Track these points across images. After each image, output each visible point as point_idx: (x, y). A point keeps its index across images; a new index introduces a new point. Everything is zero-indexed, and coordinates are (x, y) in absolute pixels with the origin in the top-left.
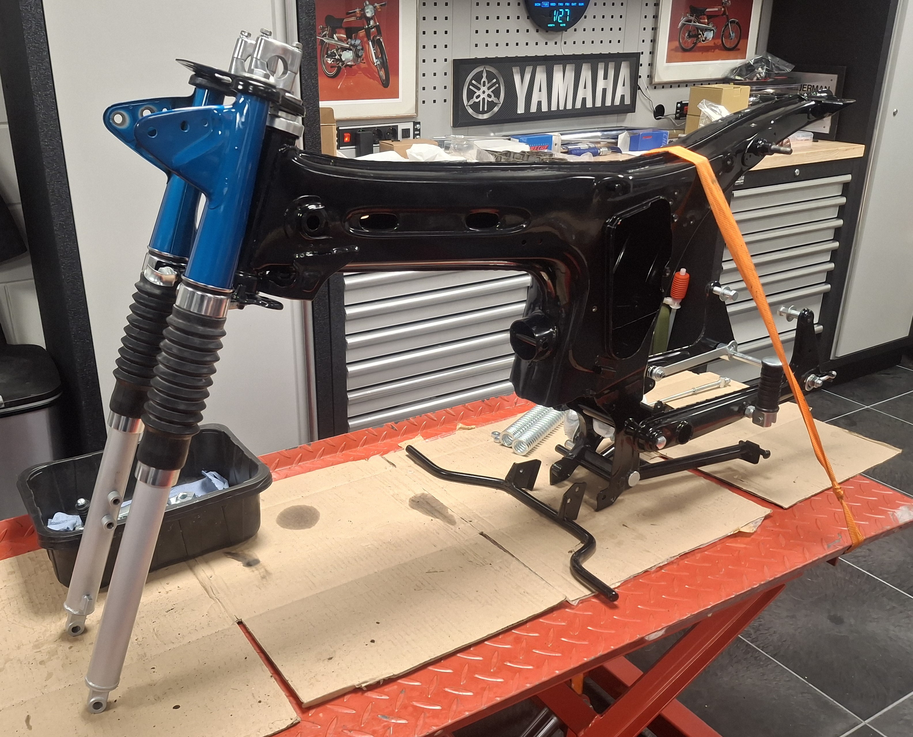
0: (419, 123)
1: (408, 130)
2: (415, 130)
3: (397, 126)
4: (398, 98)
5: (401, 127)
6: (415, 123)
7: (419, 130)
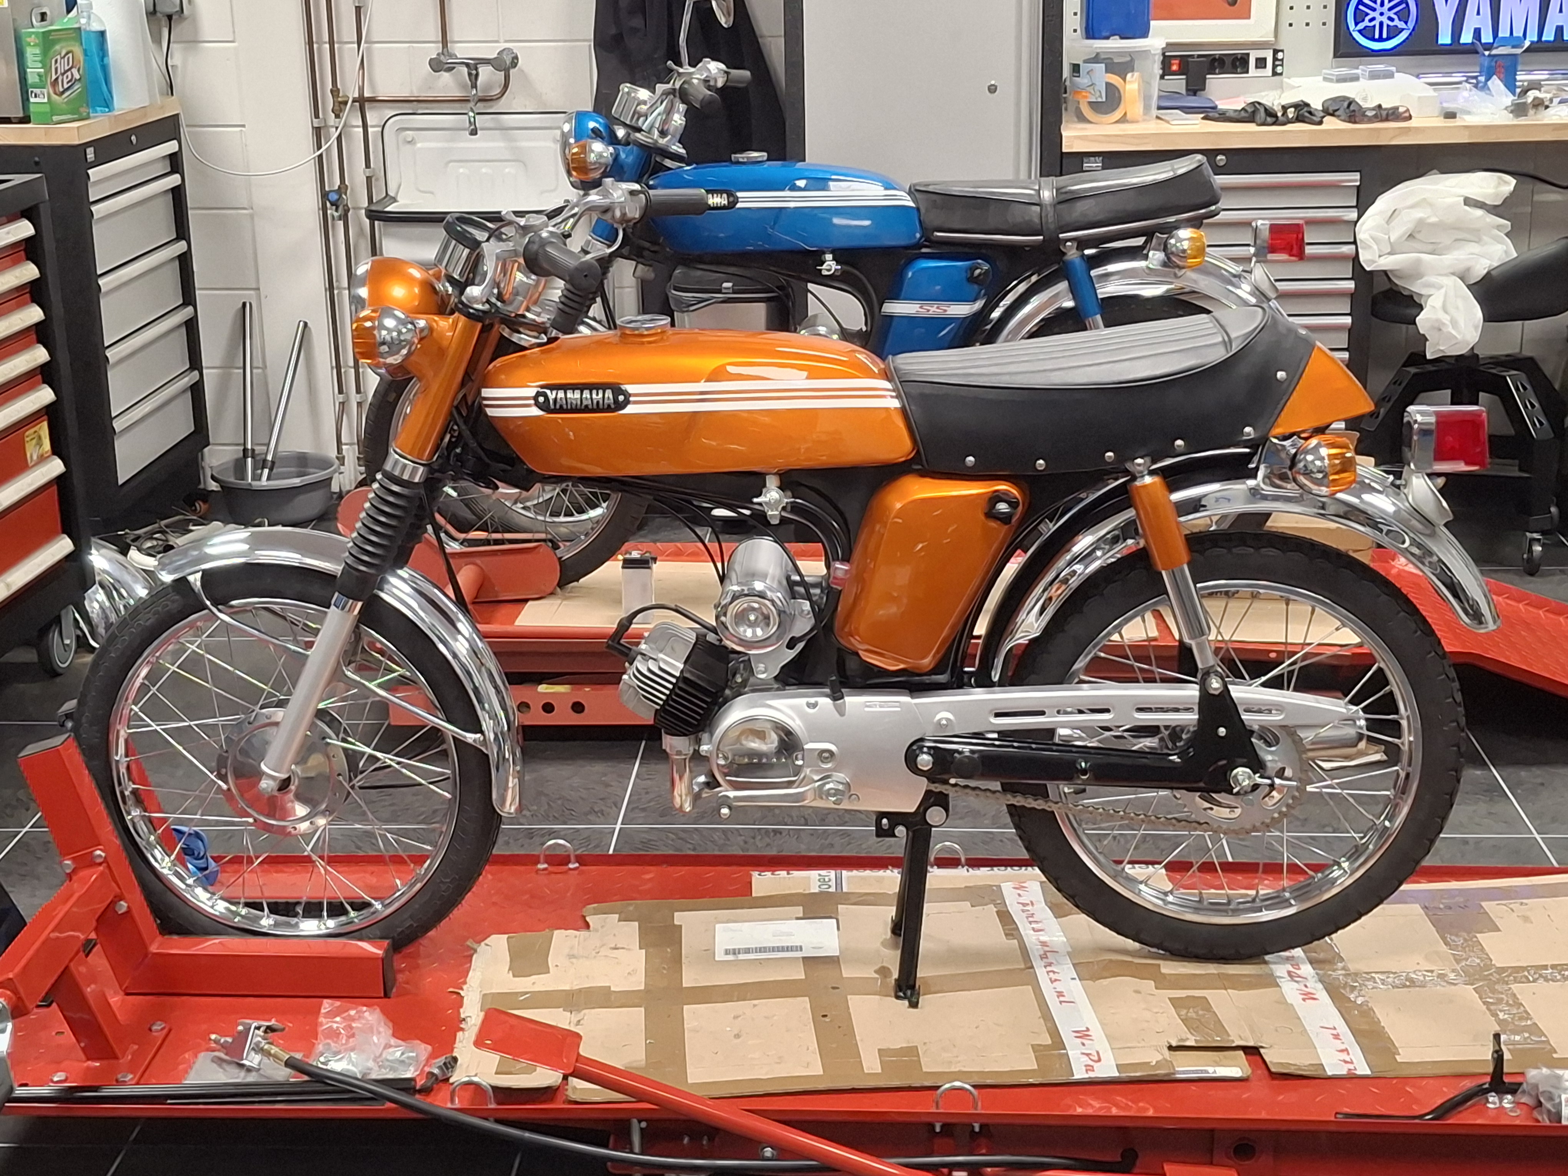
0: (1282, 51)
1: (1265, 59)
2: (1275, 59)
3: (1248, 55)
4: (1249, 17)
5: (1253, 56)
6: (1276, 52)
7: (1282, 60)
